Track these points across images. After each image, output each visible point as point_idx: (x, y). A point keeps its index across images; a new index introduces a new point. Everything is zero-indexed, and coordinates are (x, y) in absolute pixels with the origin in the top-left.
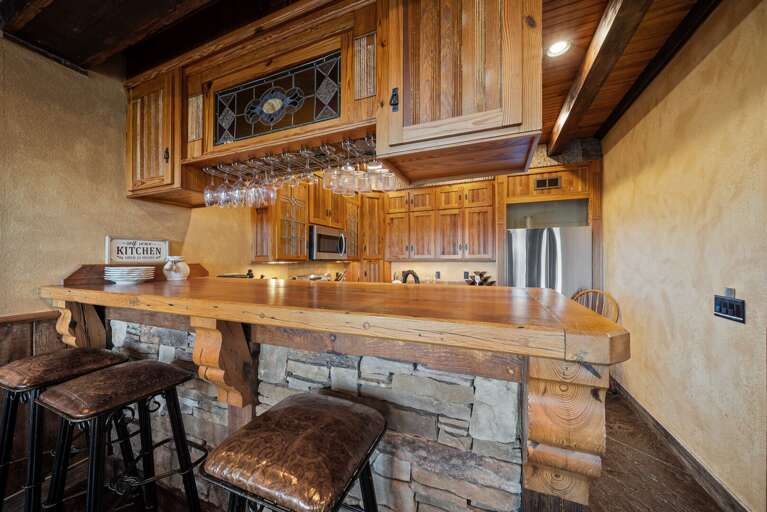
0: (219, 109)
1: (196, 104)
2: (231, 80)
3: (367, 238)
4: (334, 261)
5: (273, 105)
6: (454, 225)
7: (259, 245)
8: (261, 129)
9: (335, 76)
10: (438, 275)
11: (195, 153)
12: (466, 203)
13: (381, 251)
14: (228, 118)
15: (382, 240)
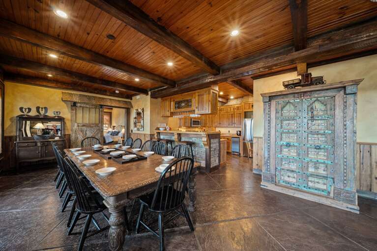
0: (176, 104)
1: (172, 103)
2: (177, 100)
3: (208, 121)
4: (197, 127)
5: (183, 104)
6: (232, 117)
7: (180, 124)
8: (181, 108)
9: (191, 102)
10: (229, 131)
11: (172, 110)
12: (236, 111)
13: (212, 124)
14: (177, 105)
15: (212, 121)
